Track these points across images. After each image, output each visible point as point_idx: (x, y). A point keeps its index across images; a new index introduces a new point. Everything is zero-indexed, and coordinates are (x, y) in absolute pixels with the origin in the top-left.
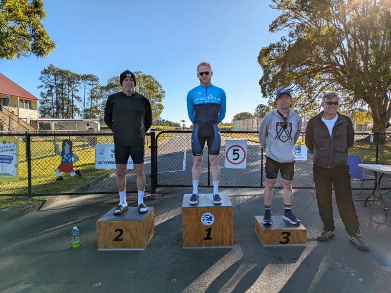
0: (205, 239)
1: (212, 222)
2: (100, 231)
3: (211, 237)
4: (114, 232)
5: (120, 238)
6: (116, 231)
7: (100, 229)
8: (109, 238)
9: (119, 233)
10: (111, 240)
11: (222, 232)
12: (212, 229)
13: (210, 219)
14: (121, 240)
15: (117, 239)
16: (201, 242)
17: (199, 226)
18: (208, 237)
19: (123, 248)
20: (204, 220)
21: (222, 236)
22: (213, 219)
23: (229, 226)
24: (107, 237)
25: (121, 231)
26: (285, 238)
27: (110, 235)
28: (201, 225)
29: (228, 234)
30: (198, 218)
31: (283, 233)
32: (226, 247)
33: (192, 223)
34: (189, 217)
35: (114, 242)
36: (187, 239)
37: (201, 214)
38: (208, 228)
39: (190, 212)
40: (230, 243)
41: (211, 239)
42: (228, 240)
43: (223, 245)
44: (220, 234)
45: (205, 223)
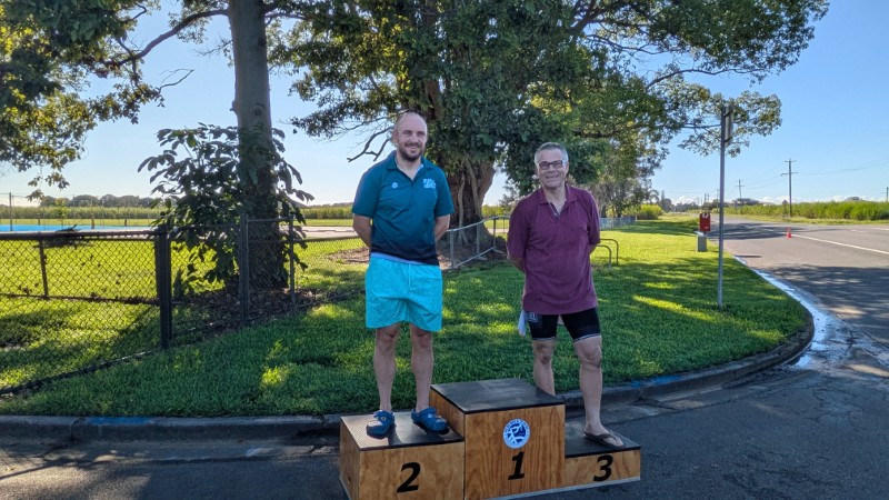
0: (511, 478)
1: (525, 439)
2: (368, 471)
3: (522, 472)
4: (399, 472)
5: (413, 483)
6: (405, 467)
7: (367, 467)
8: (387, 486)
9: (410, 471)
10: (392, 489)
11: (544, 459)
12: (525, 456)
14: (415, 488)
15: (404, 488)
16: (503, 486)
17: (500, 452)
18: (517, 475)
20: (509, 435)
21: (544, 468)
22: (528, 432)
23: (556, 444)
24: (383, 485)
25: (416, 467)
26: (602, 468)
27: (389, 479)
28: (501, 447)
29: (555, 462)
30: (497, 433)
31: (600, 459)
32: (551, 491)
33: (485, 444)
34: (480, 434)
35: (399, 495)
36: (475, 481)
37: (505, 423)
38: (517, 454)
39: (482, 422)
40: (559, 481)
41: (522, 476)
42: (554, 476)
43: (544, 488)
44: (541, 463)
45: (512, 442)
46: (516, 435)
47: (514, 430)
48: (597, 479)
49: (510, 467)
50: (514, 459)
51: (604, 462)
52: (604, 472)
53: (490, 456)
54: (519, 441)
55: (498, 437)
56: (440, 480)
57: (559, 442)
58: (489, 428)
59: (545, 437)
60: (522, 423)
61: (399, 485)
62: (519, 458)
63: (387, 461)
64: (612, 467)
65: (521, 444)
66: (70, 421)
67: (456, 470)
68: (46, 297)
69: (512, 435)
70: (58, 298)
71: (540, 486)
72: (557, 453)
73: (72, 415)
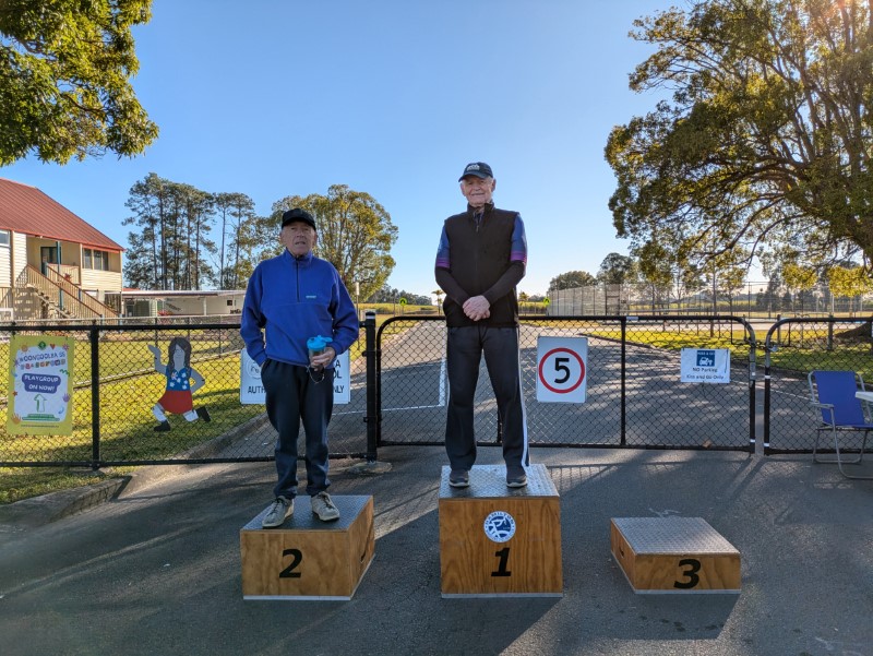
0: (494, 574)
1: (510, 534)
2: (249, 553)
3: (508, 569)
4: (280, 557)
5: (294, 571)
6: (286, 553)
7: (248, 549)
8: (269, 569)
9: (291, 557)
10: (274, 575)
11: (534, 558)
13: (506, 526)
14: (298, 575)
15: (286, 574)
16: (485, 582)
17: (481, 544)
18: (502, 571)
19: (303, 594)
20: (491, 528)
21: (535, 567)
22: (513, 526)
23: (550, 544)
24: (264, 568)
25: (298, 555)
26: (686, 573)
27: (270, 563)
28: (483, 541)
29: (550, 562)
30: (476, 525)
31: (683, 562)
32: (546, 595)
33: (462, 535)
34: (456, 523)
35: (282, 580)
36: (452, 573)
37: (485, 513)
38: (501, 549)
39: (458, 511)
40: (555, 584)
41: (509, 574)
42: (549, 578)
43: (537, 590)
44: (531, 562)
46: (498, 529)
47: (496, 523)
49: (493, 563)
50: (498, 554)
51: (689, 567)
53: (469, 549)
54: (502, 535)
56: (323, 570)
57: (554, 542)
58: (466, 518)
59: (535, 535)
60: (506, 516)
61: (281, 570)
62: (503, 553)
64: (700, 573)
69: (495, 529)
71: (531, 587)
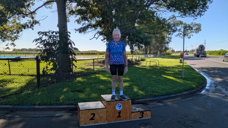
0: (118, 117)
1: (121, 108)
2: (83, 115)
3: (120, 116)
4: (90, 115)
5: (93, 118)
6: (91, 114)
7: (82, 114)
8: (87, 119)
10: (88, 119)
11: (126, 113)
12: (121, 112)
13: (120, 106)
14: (94, 119)
15: (91, 119)
16: (116, 119)
17: (115, 111)
18: (119, 116)
19: (95, 123)
20: (117, 107)
21: (126, 115)
22: (122, 106)
23: (129, 110)
24: (86, 118)
25: (94, 114)
27: (88, 117)
28: (115, 110)
29: (129, 113)
30: (114, 106)
31: (140, 113)
32: (128, 120)
33: (111, 109)
34: (110, 106)
35: (90, 121)
36: (109, 118)
37: (116, 104)
38: (119, 111)
39: (110, 104)
40: (130, 118)
42: (129, 117)
43: (126, 120)
44: (125, 114)
45: (118, 109)
46: (119, 107)
48: (140, 118)
49: (117, 115)
50: (118, 113)
51: (142, 114)
52: (142, 116)
53: (112, 112)
55: (114, 107)
56: (100, 117)
58: (112, 105)
59: (126, 108)
60: (120, 104)
63: (87, 113)
64: (144, 115)
65: (120, 109)
66: (11, 107)
67: (104, 115)
68: (10, 75)
70: (13, 75)
71: (125, 119)
72: (129, 112)
73: (12, 105)
